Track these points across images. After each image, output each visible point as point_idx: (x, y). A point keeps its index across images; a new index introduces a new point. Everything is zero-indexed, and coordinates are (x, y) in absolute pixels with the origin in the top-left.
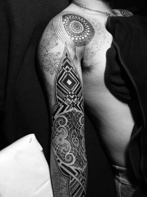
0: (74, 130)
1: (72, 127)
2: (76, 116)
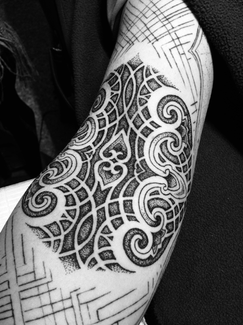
0: (123, 132)
1: (117, 122)
2: (139, 80)
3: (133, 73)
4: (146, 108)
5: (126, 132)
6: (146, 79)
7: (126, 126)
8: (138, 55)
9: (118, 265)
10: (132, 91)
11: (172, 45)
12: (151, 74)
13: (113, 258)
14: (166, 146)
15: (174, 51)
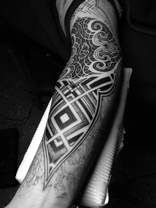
3: (79, 23)
4: (88, 30)
5: (85, 42)
6: (84, 22)
7: (84, 41)
8: (78, 17)
9: (93, 73)
10: (81, 28)
11: (88, 7)
12: (85, 19)
13: (91, 72)
14: (100, 37)
15: (90, 9)
